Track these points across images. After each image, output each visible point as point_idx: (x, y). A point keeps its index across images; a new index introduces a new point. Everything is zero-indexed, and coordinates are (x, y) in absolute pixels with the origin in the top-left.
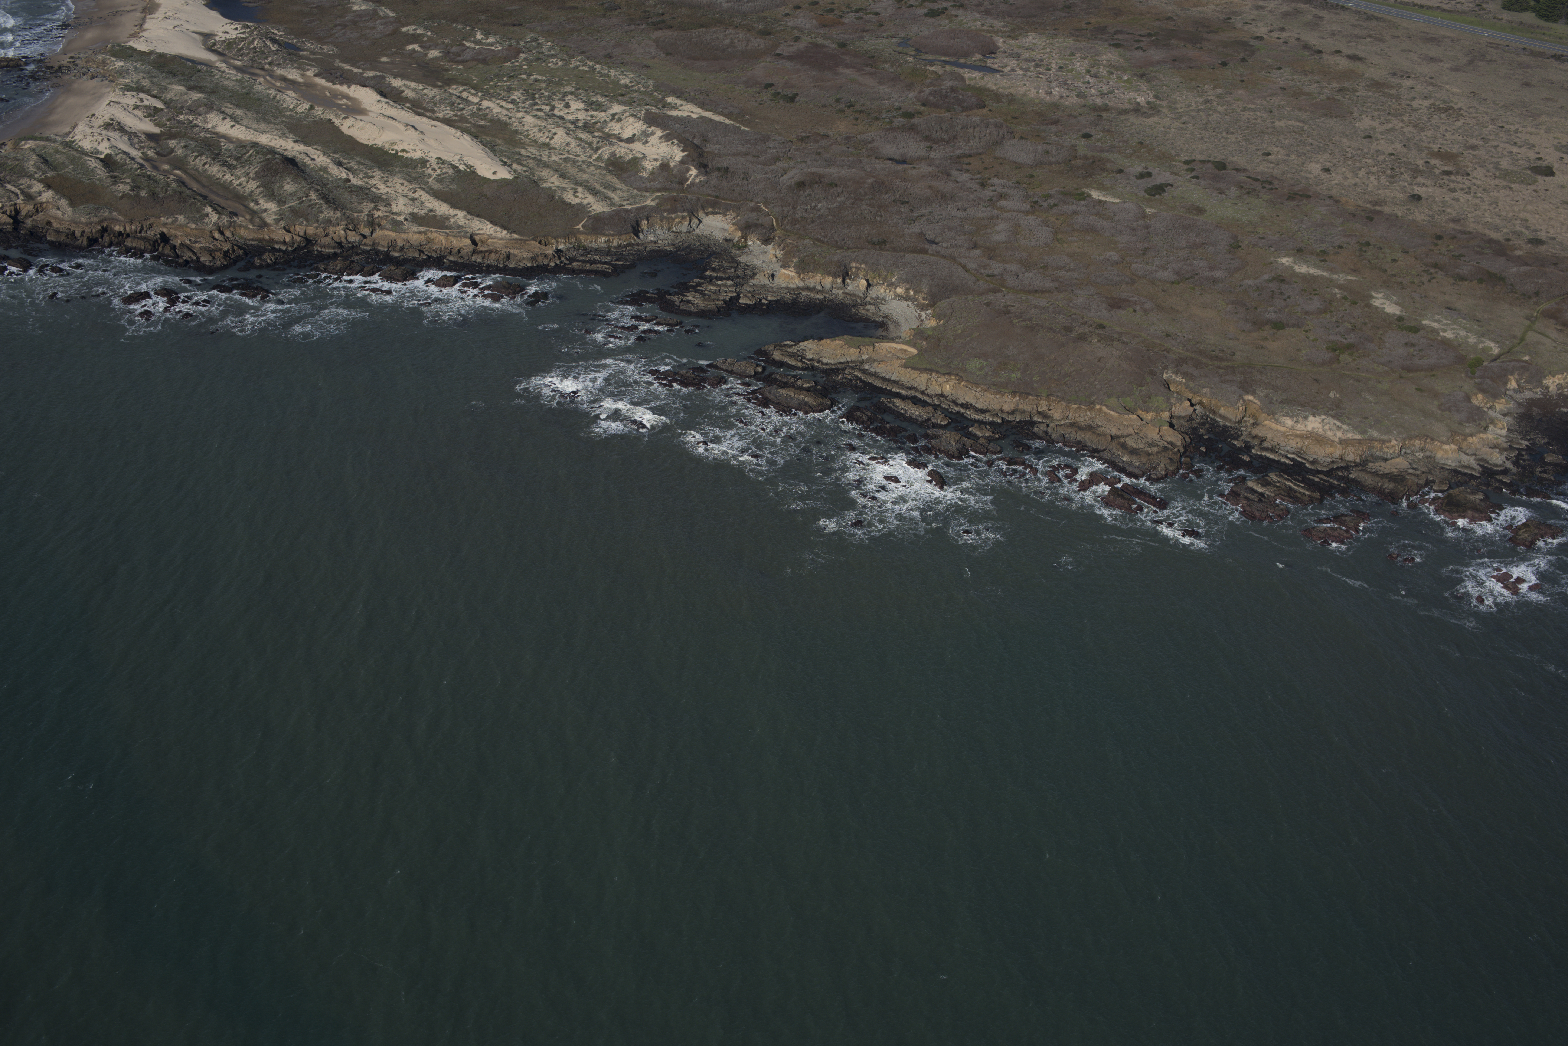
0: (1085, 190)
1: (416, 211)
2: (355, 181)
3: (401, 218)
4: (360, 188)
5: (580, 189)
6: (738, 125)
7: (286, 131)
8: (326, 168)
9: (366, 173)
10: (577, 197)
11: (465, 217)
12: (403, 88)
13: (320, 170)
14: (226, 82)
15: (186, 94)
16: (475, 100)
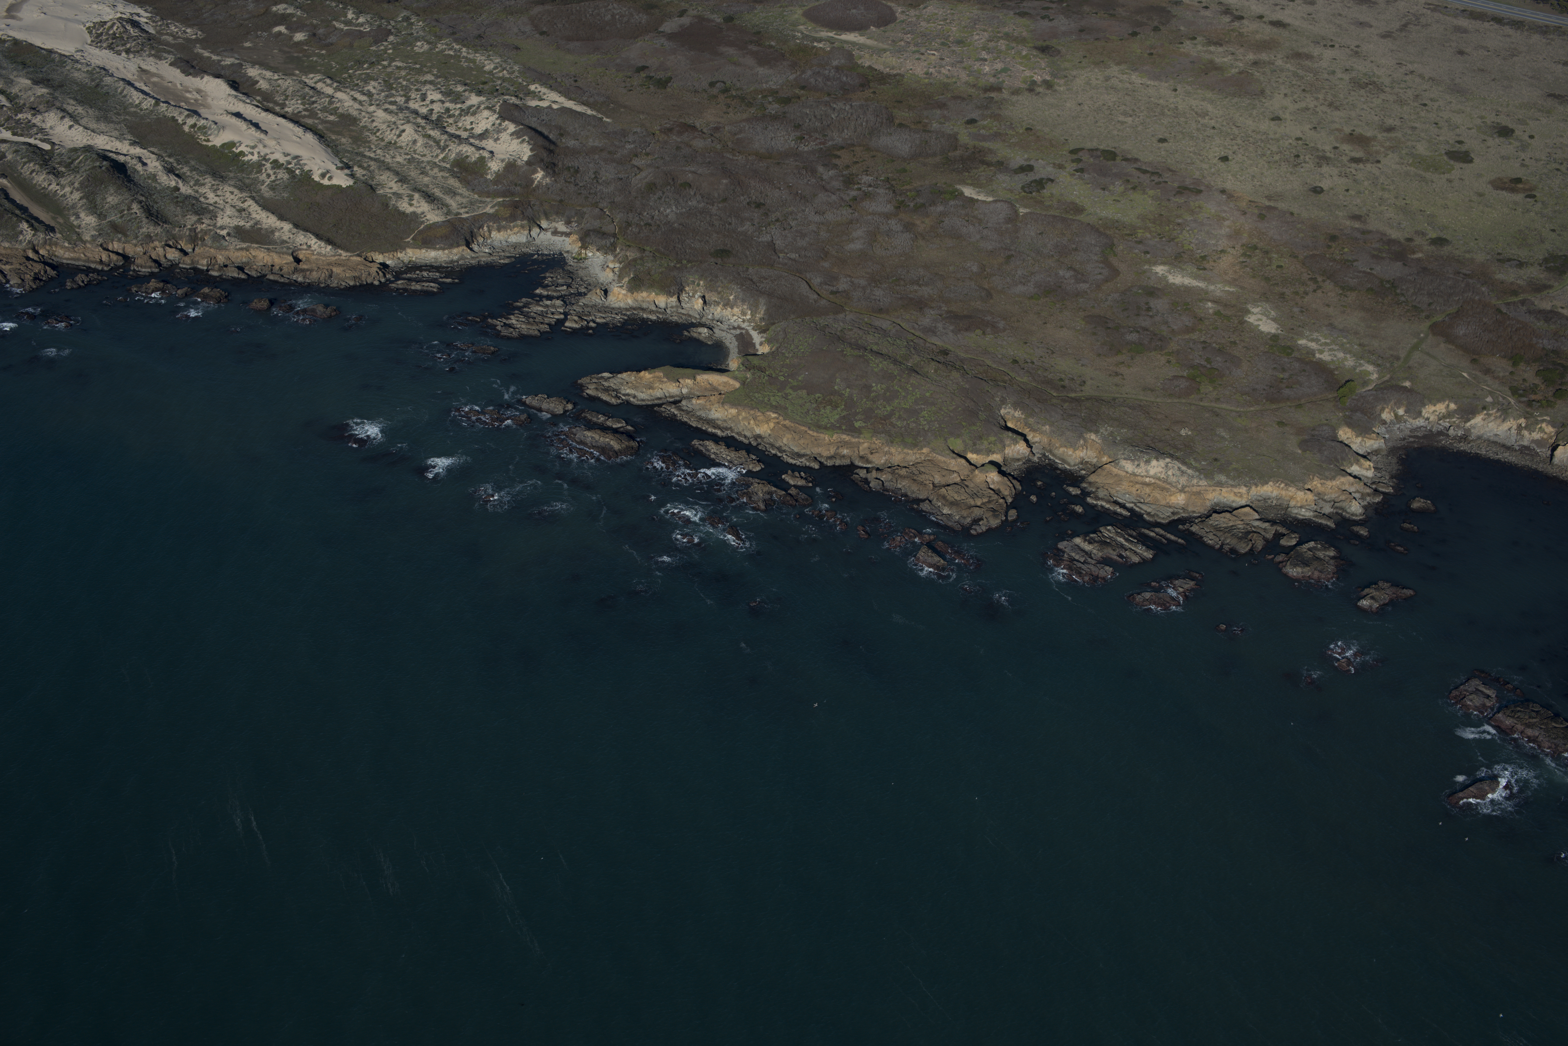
0: (958, 187)
1: (242, 223)
2: (185, 189)
3: (224, 233)
4: (188, 197)
5: (416, 196)
6: (600, 116)
7: (126, 131)
8: (155, 176)
9: (198, 180)
10: (411, 205)
11: (290, 231)
12: (257, 78)
13: (149, 178)
14: (76, 74)
15: (30, 89)
16: (329, 91)
